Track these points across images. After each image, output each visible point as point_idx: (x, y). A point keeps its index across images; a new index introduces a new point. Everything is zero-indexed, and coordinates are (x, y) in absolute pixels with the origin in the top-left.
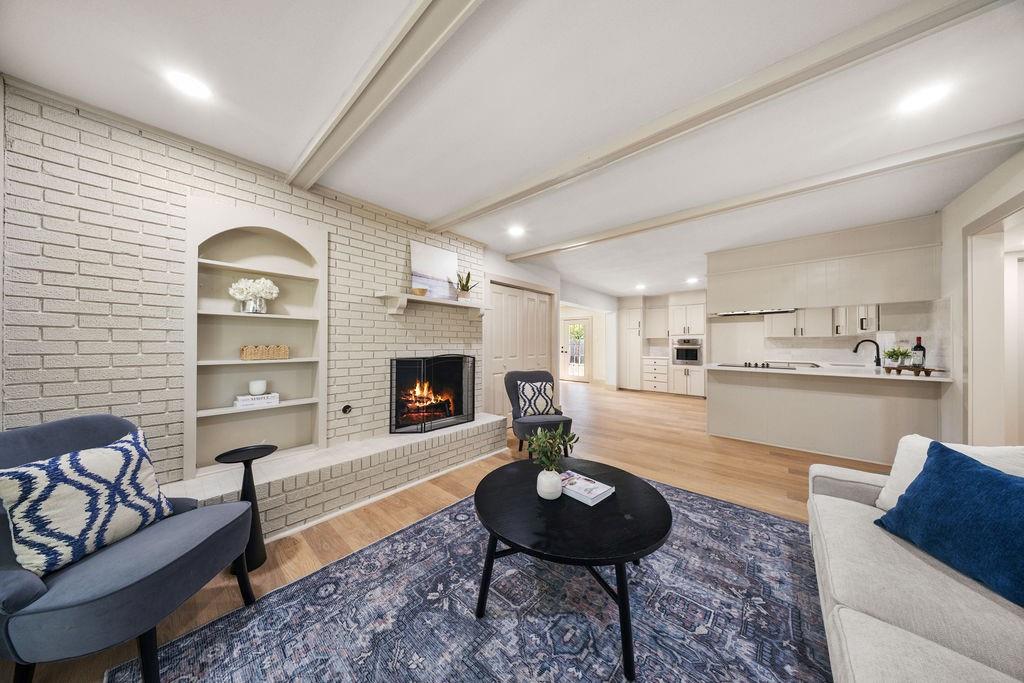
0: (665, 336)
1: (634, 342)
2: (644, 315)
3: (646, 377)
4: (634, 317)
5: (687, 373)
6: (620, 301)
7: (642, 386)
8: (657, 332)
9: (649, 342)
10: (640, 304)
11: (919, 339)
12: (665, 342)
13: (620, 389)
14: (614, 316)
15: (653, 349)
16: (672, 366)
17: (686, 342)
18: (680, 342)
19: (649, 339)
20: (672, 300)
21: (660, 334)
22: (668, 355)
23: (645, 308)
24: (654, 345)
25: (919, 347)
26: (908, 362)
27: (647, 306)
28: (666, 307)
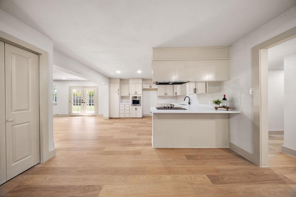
0: (128, 95)
1: (116, 97)
2: (120, 86)
3: (121, 112)
4: (116, 87)
5: (136, 109)
6: (110, 80)
7: (119, 115)
8: (125, 94)
9: (122, 98)
10: (119, 81)
11: (225, 96)
12: (128, 97)
13: (111, 118)
14: (107, 86)
15: (123, 100)
16: (131, 107)
17: (136, 97)
18: (133, 97)
19: (122, 96)
20: (131, 81)
21: (127, 95)
22: (129, 103)
23: (120, 84)
24: (124, 98)
25: (224, 99)
26: (221, 105)
27: (122, 83)
28: (128, 84)
